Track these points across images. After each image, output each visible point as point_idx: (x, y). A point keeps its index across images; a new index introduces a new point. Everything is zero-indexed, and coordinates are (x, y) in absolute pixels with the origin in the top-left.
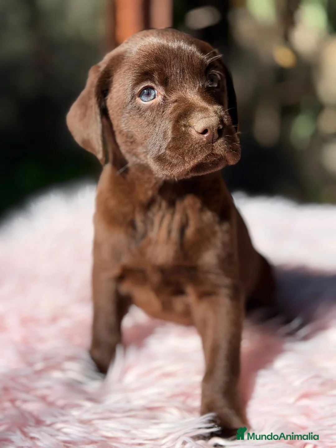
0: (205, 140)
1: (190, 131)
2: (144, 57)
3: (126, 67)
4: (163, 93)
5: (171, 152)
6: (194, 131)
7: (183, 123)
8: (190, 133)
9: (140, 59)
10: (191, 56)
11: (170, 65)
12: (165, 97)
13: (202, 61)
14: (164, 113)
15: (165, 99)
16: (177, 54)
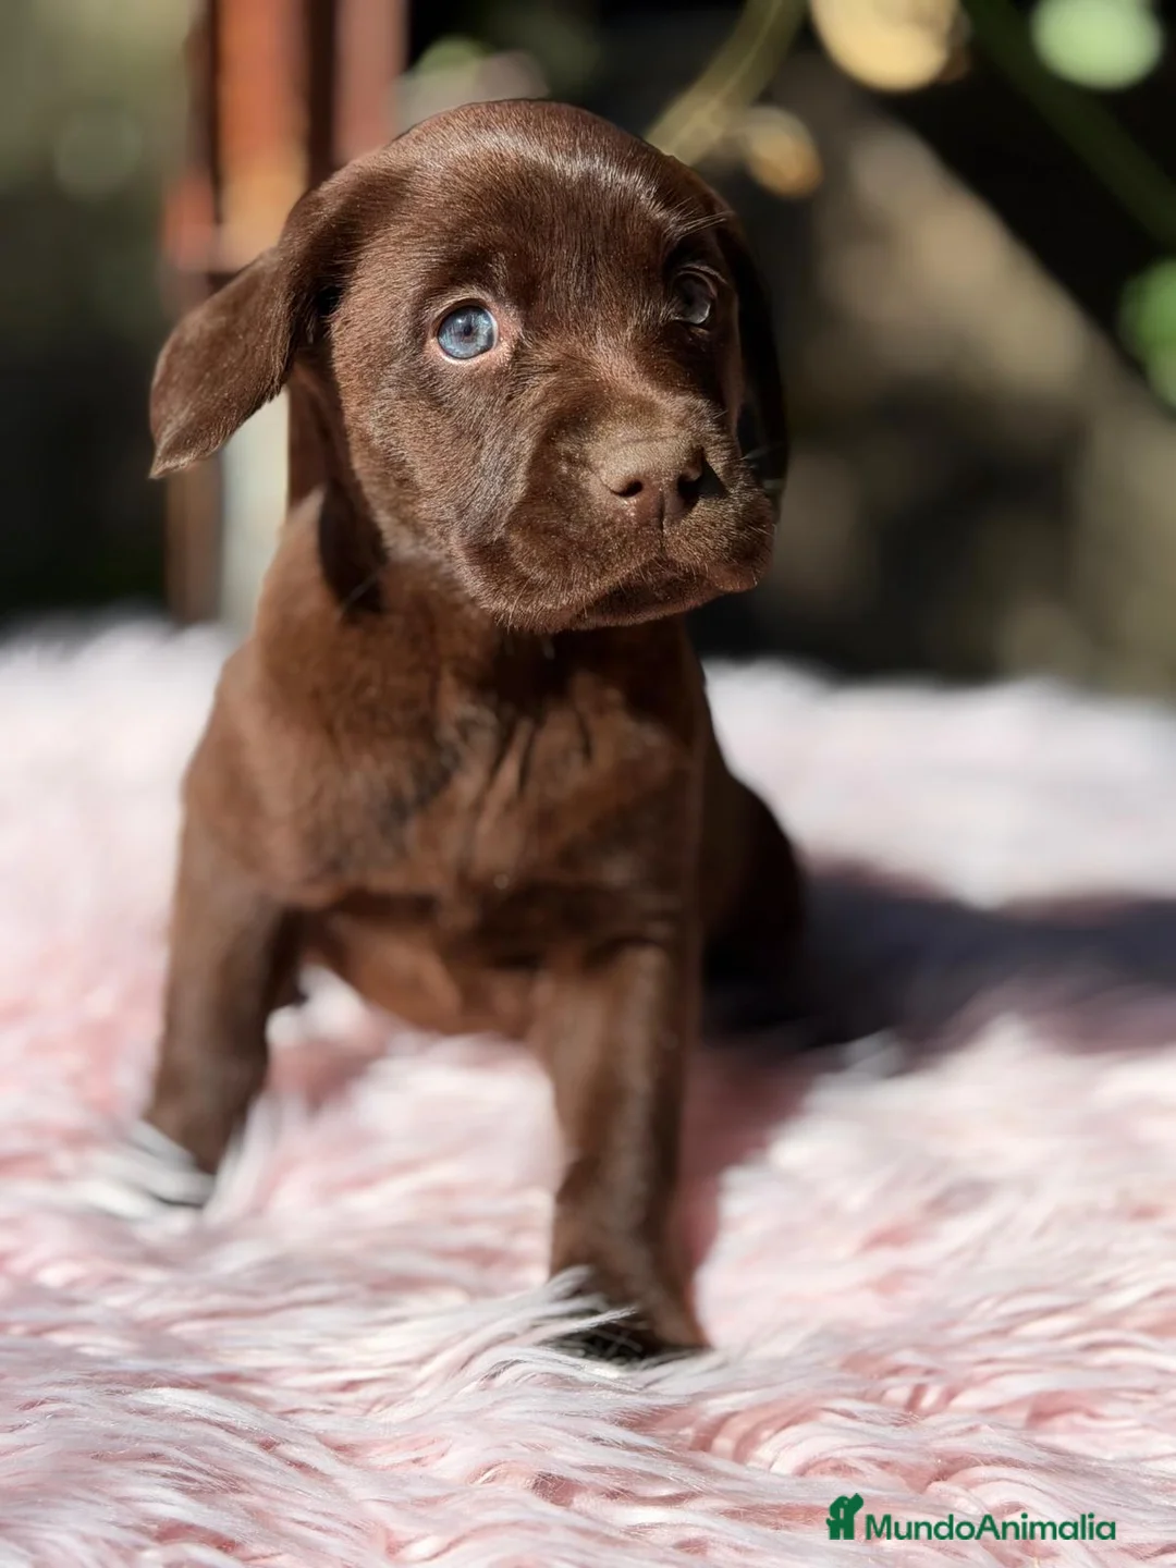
0: (632, 514)
1: (585, 481)
2: (466, 198)
3: (407, 229)
4: (516, 330)
5: (525, 540)
6: (599, 483)
7: (564, 447)
8: (584, 485)
9: (452, 206)
10: (624, 209)
11: (551, 235)
12: (519, 343)
13: (657, 229)
14: (511, 403)
15: (518, 353)
16: (578, 201)
